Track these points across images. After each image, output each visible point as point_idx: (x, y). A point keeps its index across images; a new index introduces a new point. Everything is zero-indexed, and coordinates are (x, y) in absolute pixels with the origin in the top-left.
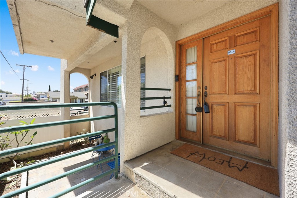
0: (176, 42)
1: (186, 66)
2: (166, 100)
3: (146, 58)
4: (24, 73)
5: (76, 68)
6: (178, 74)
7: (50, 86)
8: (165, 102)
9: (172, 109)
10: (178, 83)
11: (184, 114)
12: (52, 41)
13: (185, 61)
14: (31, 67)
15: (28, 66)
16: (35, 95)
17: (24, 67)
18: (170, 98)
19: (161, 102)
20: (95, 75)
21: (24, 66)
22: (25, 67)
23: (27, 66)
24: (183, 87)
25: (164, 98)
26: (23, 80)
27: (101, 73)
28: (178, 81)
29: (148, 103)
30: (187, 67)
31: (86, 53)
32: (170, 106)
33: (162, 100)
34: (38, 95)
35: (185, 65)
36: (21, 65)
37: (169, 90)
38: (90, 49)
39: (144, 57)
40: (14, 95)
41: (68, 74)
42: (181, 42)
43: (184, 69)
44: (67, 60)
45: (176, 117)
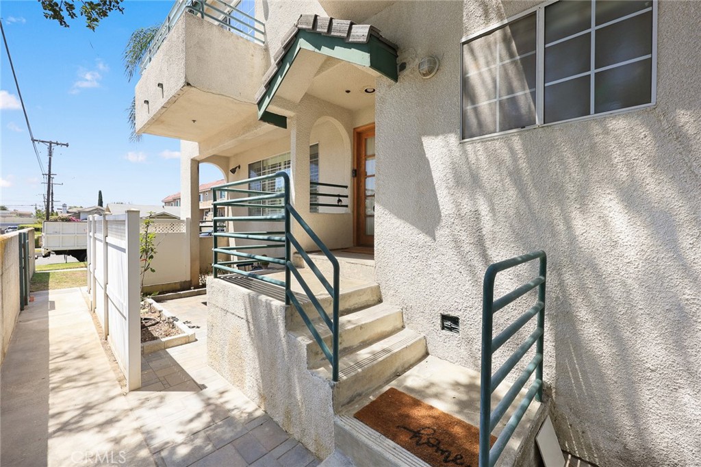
0: (354, 129)
1: (366, 160)
2: (340, 198)
3: (320, 146)
4: (50, 159)
5: (214, 155)
6: (356, 168)
7: (100, 192)
8: (339, 201)
9: (348, 210)
10: (355, 179)
11: (363, 216)
12: (194, 121)
13: (364, 153)
14: (67, 146)
15: (59, 142)
16: (68, 212)
17: (51, 147)
18: (347, 196)
19: (334, 201)
20: (239, 167)
21: (51, 143)
22: (53, 145)
23: (58, 144)
24: (362, 184)
25: (339, 196)
26: (49, 176)
27: (249, 165)
28: (356, 176)
29: (321, 200)
30: (367, 162)
31: (240, 138)
32: (347, 206)
33: (337, 198)
34: (75, 213)
35: (363, 158)
36: (43, 142)
37: (346, 187)
38: (247, 135)
39: (317, 145)
40: (11, 213)
41: (195, 164)
42: (359, 130)
43: (363, 162)
44: (199, 143)
45: (354, 220)
